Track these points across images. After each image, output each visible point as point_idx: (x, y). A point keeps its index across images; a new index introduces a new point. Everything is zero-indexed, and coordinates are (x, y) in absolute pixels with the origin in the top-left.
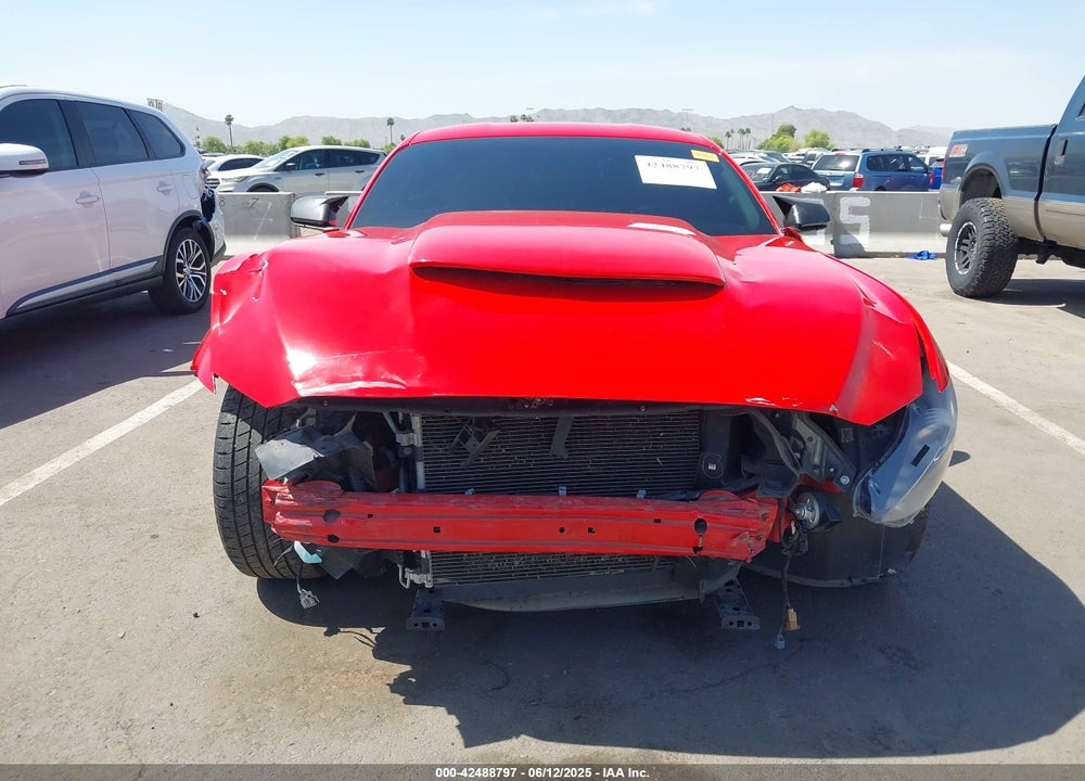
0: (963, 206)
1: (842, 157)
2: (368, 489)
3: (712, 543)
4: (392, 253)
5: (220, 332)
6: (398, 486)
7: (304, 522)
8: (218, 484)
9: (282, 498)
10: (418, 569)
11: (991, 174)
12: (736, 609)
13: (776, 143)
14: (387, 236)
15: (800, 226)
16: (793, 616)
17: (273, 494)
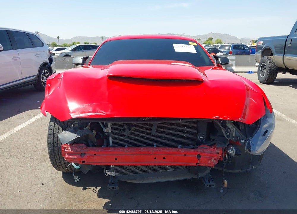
0: (262, 58)
1: (226, 46)
2: (94, 146)
3: (202, 162)
4: (101, 72)
5: (48, 97)
6: (104, 145)
7: (74, 157)
8: (49, 144)
9: (67, 149)
10: (110, 170)
11: (270, 49)
12: (209, 181)
13: (207, 42)
14: (100, 68)
15: (221, 64)
16: (226, 182)
17: (65, 148)
